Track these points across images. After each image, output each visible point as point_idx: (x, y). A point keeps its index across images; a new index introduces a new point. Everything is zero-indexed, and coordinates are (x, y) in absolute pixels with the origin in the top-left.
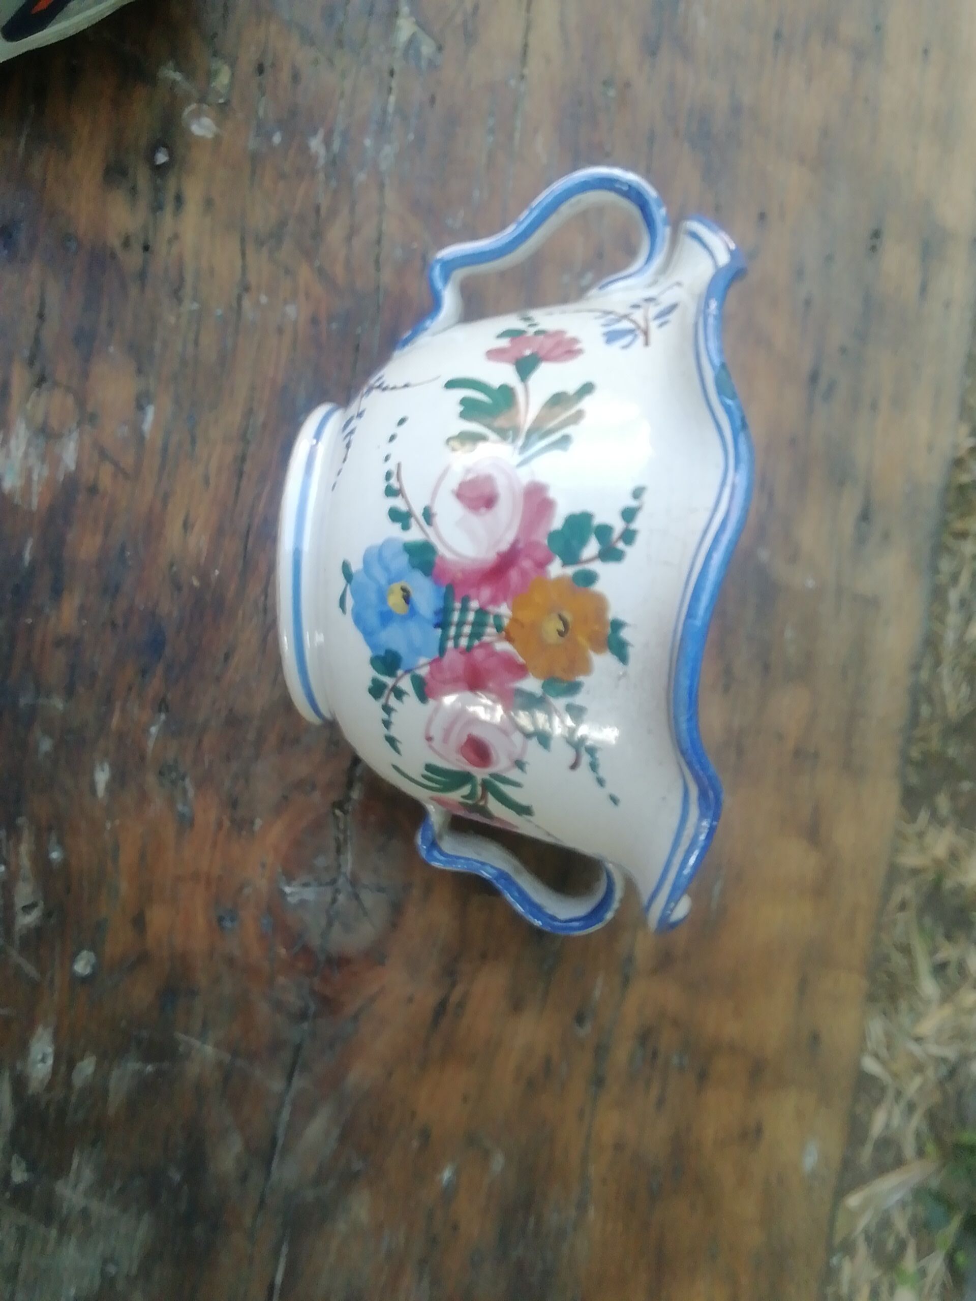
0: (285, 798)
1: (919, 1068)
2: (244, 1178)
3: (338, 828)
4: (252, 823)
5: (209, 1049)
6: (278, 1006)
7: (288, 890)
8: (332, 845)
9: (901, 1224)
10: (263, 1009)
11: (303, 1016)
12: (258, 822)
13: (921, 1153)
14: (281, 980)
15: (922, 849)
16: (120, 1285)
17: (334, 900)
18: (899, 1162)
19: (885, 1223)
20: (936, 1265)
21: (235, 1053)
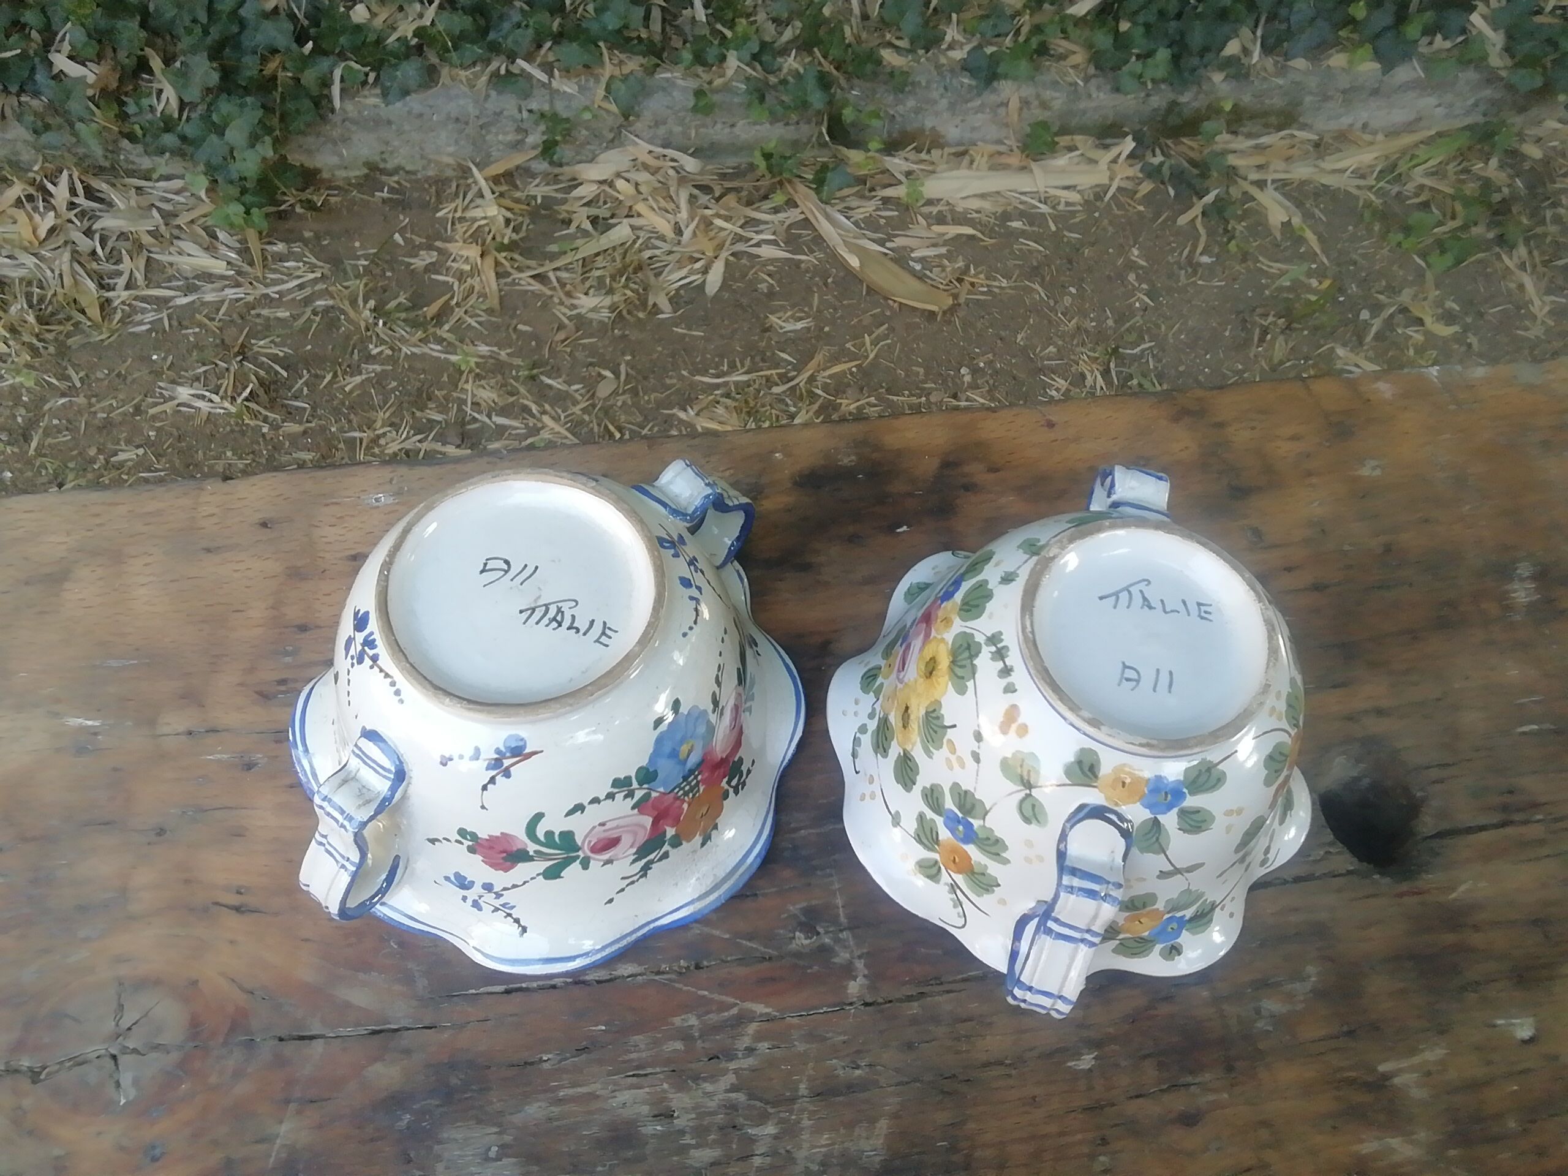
0: (31, 1133)
1: (708, 223)
2: (407, 1052)
3: (57, 1071)
4: (57, 1158)
5: (284, 1128)
6: (238, 1074)
7: (123, 1101)
8: (78, 1070)
9: (867, 208)
10: (243, 1088)
11: (250, 1044)
12: (57, 1152)
13: (791, 203)
14: (213, 1079)
15: (475, 271)
16: (508, 1138)
17: (135, 1051)
18: (806, 223)
19: (870, 224)
20: (897, 163)
21: (287, 1102)
